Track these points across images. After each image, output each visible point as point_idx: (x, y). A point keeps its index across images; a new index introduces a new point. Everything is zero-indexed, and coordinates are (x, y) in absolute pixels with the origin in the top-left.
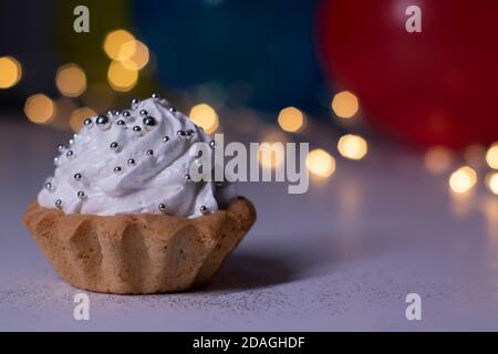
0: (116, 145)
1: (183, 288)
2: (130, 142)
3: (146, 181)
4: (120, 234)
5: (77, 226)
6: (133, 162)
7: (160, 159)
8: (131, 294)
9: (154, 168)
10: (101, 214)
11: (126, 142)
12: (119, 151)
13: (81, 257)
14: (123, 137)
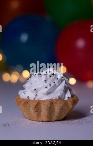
0: (45, 81)
1: (62, 119)
2: (48, 80)
3: (53, 90)
4: (49, 105)
5: (36, 103)
6: (51, 85)
7: (57, 84)
8: (49, 121)
9: (55, 87)
10: (42, 100)
11: (47, 80)
12: (46, 82)
13: (36, 111)
14: (47, 78)
